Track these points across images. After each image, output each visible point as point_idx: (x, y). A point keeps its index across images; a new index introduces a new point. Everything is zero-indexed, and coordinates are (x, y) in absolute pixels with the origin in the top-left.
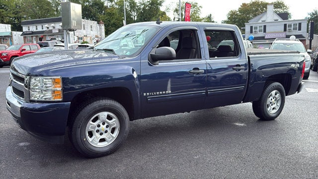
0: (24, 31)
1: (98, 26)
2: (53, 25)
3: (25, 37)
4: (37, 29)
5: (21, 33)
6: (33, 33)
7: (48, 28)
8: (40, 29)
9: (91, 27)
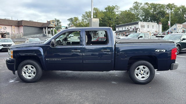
0: (116, 30)
1: (158, 26)
2: (130, 27)
3: (116, 34)
4: (122, 29)
5: (115, 31)
6: (120, 31)
7: (128, 28)
8: (124, 29)
9: (153, 26)
